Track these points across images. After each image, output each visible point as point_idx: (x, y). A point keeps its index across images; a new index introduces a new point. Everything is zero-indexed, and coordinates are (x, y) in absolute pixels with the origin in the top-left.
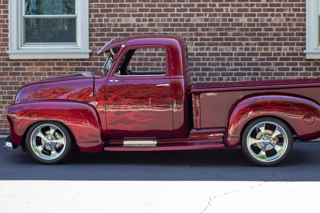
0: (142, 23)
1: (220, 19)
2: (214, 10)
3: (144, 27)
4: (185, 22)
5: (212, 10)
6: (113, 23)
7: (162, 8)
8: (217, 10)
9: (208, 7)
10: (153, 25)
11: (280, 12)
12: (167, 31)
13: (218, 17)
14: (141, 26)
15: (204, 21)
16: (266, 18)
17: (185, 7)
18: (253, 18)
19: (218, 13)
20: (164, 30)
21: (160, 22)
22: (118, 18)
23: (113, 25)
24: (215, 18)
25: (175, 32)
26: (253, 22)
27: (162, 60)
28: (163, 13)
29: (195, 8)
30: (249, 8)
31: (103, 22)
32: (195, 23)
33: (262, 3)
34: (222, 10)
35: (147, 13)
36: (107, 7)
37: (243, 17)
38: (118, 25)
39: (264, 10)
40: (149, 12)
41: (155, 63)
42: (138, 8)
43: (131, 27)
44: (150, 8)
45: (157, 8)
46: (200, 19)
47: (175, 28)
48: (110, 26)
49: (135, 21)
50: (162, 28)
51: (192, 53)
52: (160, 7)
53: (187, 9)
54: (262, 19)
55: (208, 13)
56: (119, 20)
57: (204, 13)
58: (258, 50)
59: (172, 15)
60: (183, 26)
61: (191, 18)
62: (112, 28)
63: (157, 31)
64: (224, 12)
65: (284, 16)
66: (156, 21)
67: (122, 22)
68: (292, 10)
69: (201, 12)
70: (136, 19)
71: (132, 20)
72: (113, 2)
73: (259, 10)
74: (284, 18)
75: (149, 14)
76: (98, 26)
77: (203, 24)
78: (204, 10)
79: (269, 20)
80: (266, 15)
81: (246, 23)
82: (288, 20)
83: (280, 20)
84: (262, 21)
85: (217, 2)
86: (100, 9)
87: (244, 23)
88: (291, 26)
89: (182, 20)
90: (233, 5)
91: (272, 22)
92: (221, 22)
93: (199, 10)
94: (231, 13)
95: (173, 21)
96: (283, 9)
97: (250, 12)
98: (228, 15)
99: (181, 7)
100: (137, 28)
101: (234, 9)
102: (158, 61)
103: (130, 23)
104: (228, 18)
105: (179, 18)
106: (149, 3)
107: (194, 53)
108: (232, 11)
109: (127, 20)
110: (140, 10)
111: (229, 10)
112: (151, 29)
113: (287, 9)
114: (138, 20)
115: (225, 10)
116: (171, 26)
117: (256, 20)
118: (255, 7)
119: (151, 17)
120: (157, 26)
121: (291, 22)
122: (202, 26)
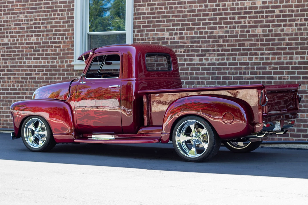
0: (174, 36)
1: (239, 31)
2: (234, 23)
3: (176, 40)
4: (209, 35)
5: (232, 23)
6: (151, 37)
7: (191, 23)
8: (236, 23)
9: (229, 20)
10: (183, 38)
11: (292, 22)
12: (194, 43)
13: (237, 29)
14: (173, 39)
15: (225, 34)
16: (279, 28)
17: (209, 21)
18: (268, 29)
19: (237, 25)
20: (192, 42)
21: (189, 35)
22: (156, 32)
23: (151, 39)
24: (235, 30)
25: (200, 44)
26: (268, 33)
27: (190, 69)
28: (191, 27)
29: (217, 21)
30: (264, 19)
31: (144, 37)
32: (217, 35)
33: (275, 14)
34: (240, 22)
35: (178, 27)
36: (147, 23)
37: (259, 28)
38: (155, 39)
39: (278, 21)
40: (179, 26)
41: (183, 73)
42: (171, 23)
43: (166, 41)
44: (181, 23)
45: (186, 22)
46: (221, 31)
47: (200, 40)
48: (149, 40)
49: (169, 35)
50: (190, 40)
51: (215, 63)
52: (189, 21)
53: (211, 22)
54: (276, 29)
55: (228, 26)
56: (156, 34)
57: (225, 26)
58: (271, 60)
59: (198, 29)
60: (207, 39)
61: (214, 30)
62: (150, 41)
63: (185, 43)
64: (242, 24)
65: (295, 26)
66: (185, 35)
67: (158, 36)
68: (304, 20)
69: (223, 25)
70: (170, 33)
71: (166, 34)
72: (152, 19)
73: (273, 21)
74: (296, 28)
75: (179, 28)
76: (140, 40)
77: (224, 35)
78: (225, 23)
79: (282, 30)
80: (280, 26)
81: (261, 34)
82: (299, 29)
83: (292, 30)
84: (275, 32)
85: (237, 15)
86: (141, 25)
87: (259, 34)
88: (303, 35)
89: (206, 33)
90: (250, 17)
91: (285, 32)
92: (240, 34)
93: (221, 23)
94: (248, 25)
95: (199, 34)
96: (295, 19)
97: (265, 24)
98: (246, 27)
99: (206, 21)
100: (170, 41)
101: (251, 20)
102: (187, 71)
103: (165, 37)
104: (245, 30)
105: (204, 31)
106: (180, 18)
107: (216, 63)
108: (249, 23)
109: (162, 34)
110: (173, 25)
111: (247, 22)
112: (181, 42)
113: (298, 19)
114: (171, 34)
115: (243, 22)
116: (197, 39)
117: (270, 31)
118: (270, 19)
119: (181, 31)
120: (186, 39)
121: (302, 31)
122: (223, 38)
